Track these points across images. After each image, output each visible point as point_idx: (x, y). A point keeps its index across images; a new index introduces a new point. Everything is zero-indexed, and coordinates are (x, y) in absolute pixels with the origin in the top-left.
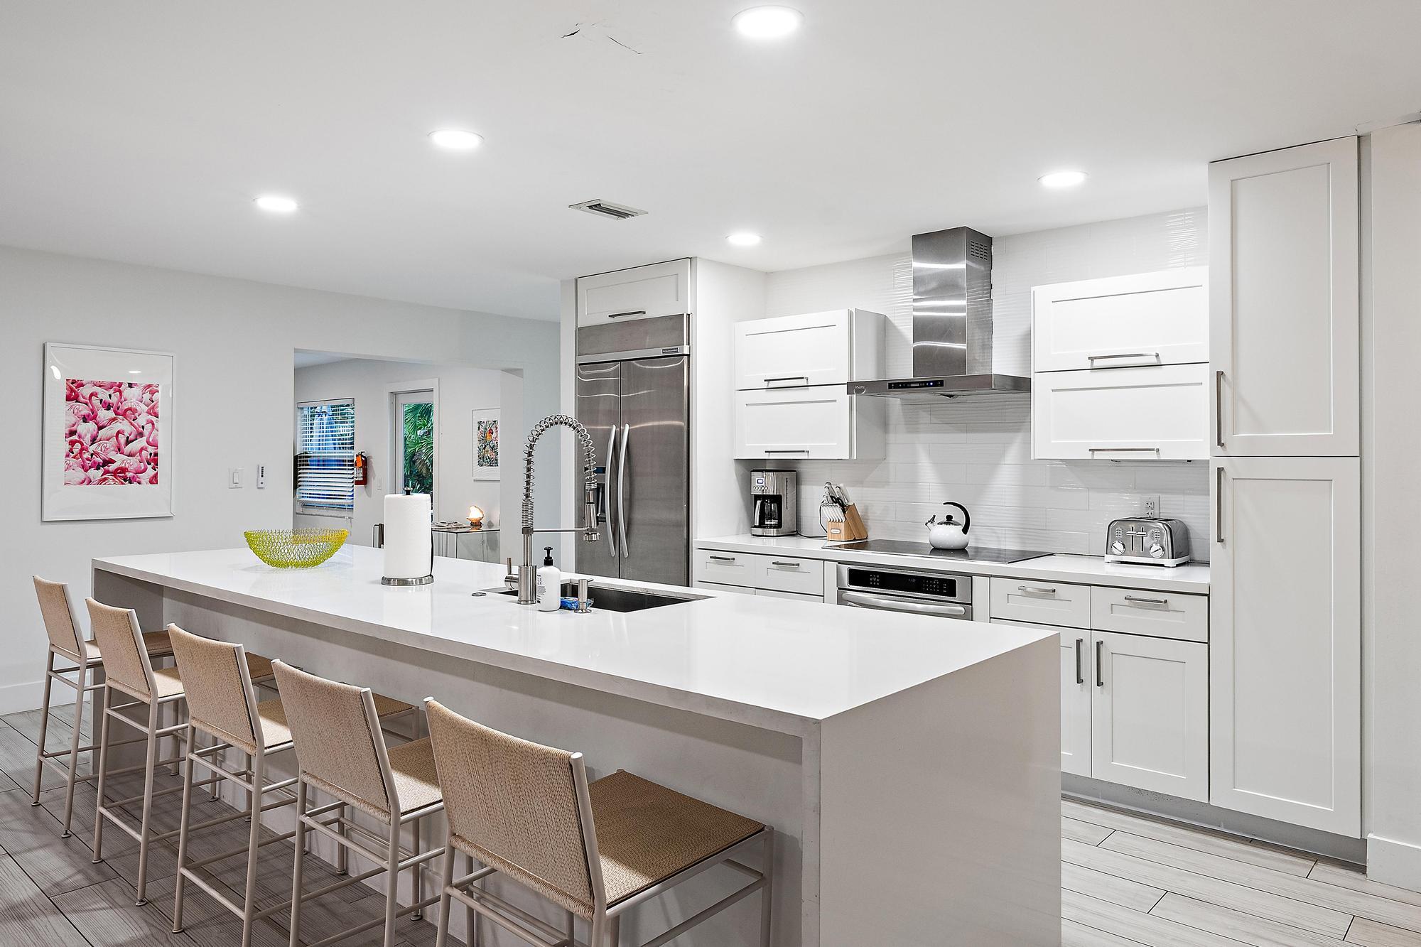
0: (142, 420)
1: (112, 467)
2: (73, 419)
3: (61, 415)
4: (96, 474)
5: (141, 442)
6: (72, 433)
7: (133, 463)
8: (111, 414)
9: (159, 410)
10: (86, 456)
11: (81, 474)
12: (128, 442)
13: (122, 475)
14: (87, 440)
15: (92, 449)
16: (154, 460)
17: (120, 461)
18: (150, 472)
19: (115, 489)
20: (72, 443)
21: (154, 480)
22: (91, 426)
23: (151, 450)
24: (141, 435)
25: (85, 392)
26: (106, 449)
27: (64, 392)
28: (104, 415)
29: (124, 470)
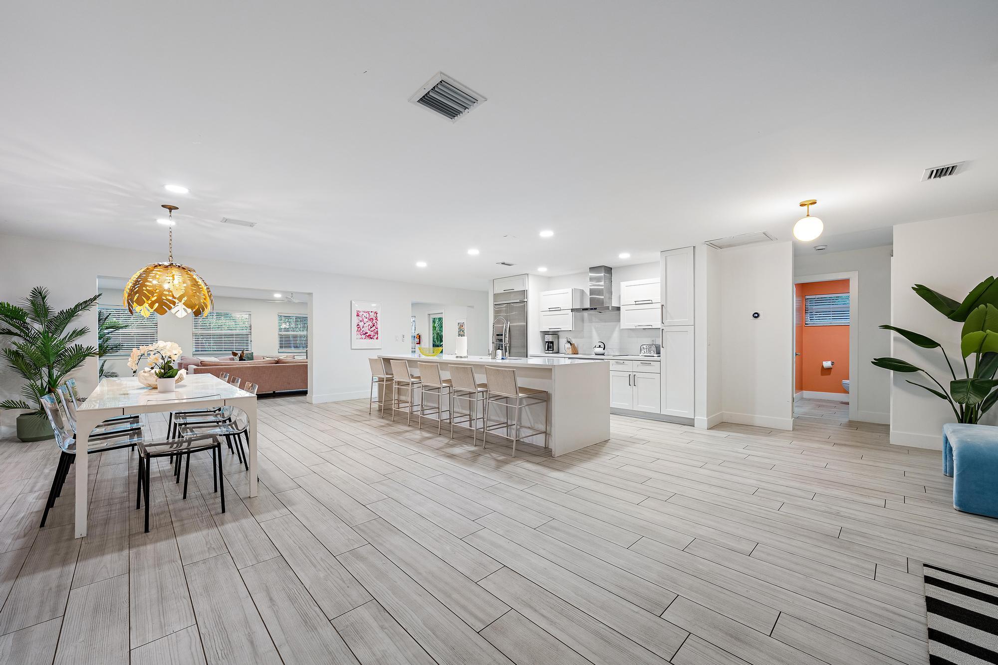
0: (374, 322)
1: (367, 335)
2: (358, 321)
3: (355, 320)
4: (363, 336)
5: (374, 328)
6: (358, 325)
7: (372, 334)
8: (367, 320)
9: (378, 319)
10: (361, 331)
11: (360, 336)
12: (371, 328)
13: (370, 337)
14: (361, 327)
15: (363, 330)
16: (377, 333)
17: (369, 333)
18: (376, 336)
19: (368, 340)
20: (358, 328)
21: (377, 338)
22: (362, 323)
23: (376, 330)
24: (374, 326)
25: (361, 314)
26: (366, 329)
27: (356, 314)
28: (366, 320)
29: (370, 335)
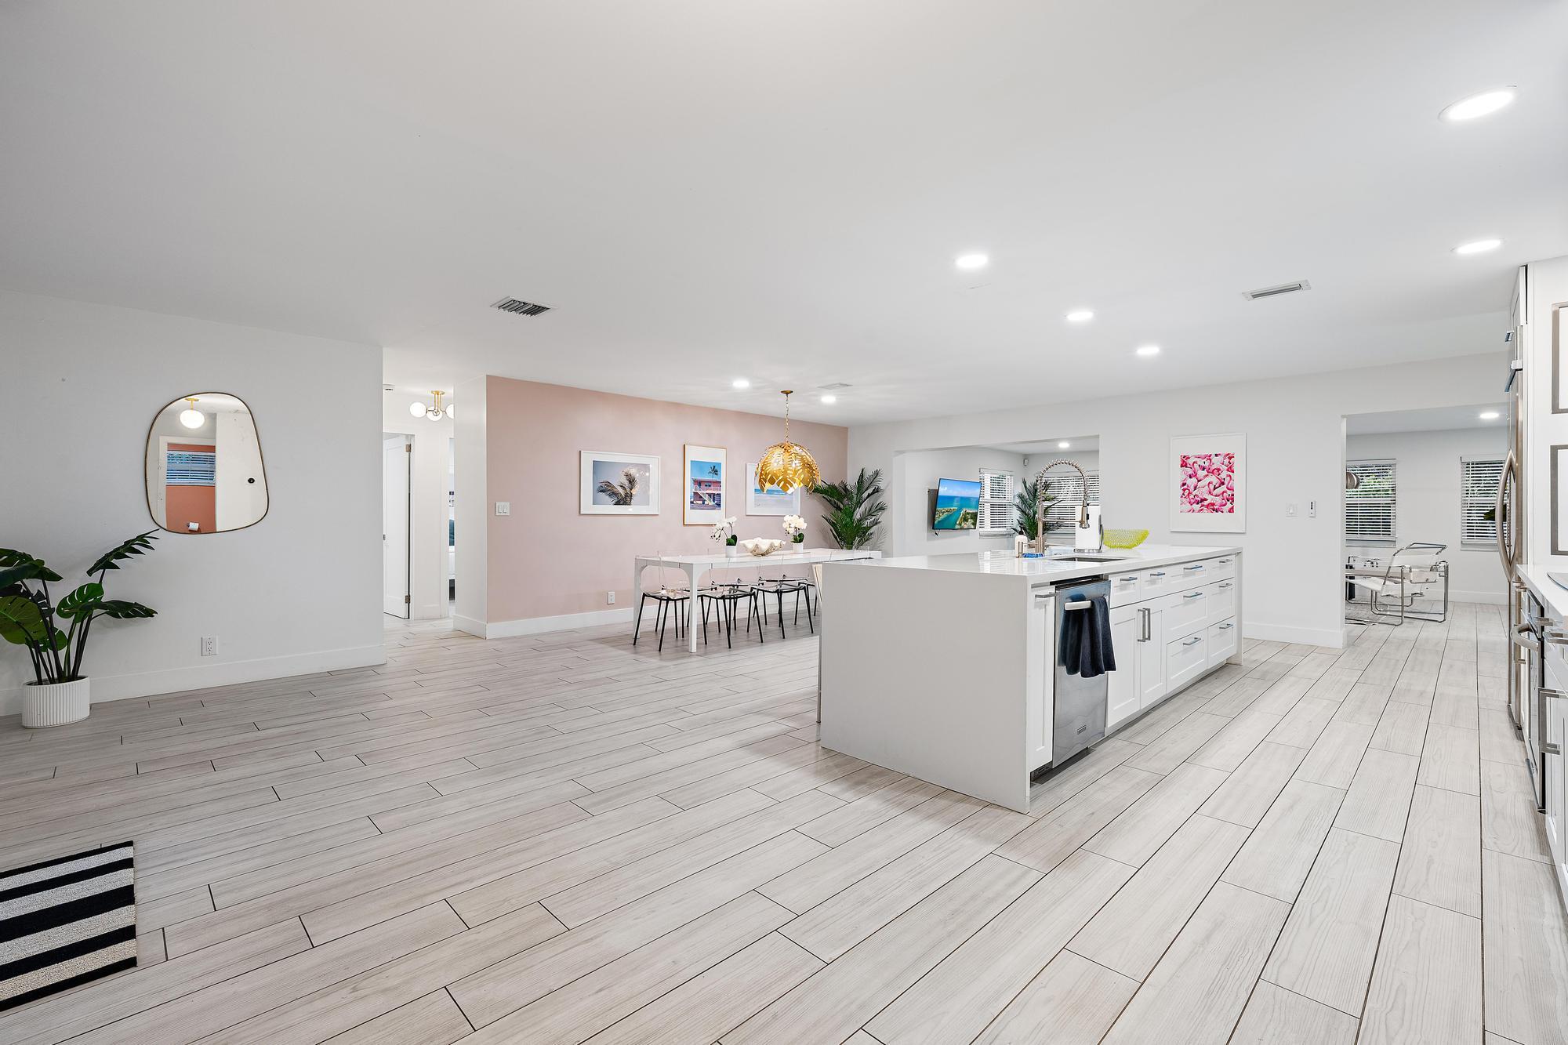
0: (1224, 475)
1: (1206, 503)
2: (1184, 477)
3: (1179, 475)
4: (1197, 507)
5: (1224, 488)
6: (1184, 484)
7: (1218, 501)
8: (1205, 472)
9: (1235, 468)
10: (1192, 496)
11: (1189, 507)
12: (1215, 488)
13: (1214, 509)
14: (1192, 488)
15: (1194, 493)
16: (1231, 499)
17: (1210, 499)
18: (1229, 505)
19: (1207, 515)
20: (1184, 490)
21: (1231, 510)
22: (1194, 480)
23: (1229, 492)
24: (1223, 484)
25: (1190, 461)
26: (1202, 492)
27: (1180, 463)
28: (1201, 473)
29: (1213, 504)
